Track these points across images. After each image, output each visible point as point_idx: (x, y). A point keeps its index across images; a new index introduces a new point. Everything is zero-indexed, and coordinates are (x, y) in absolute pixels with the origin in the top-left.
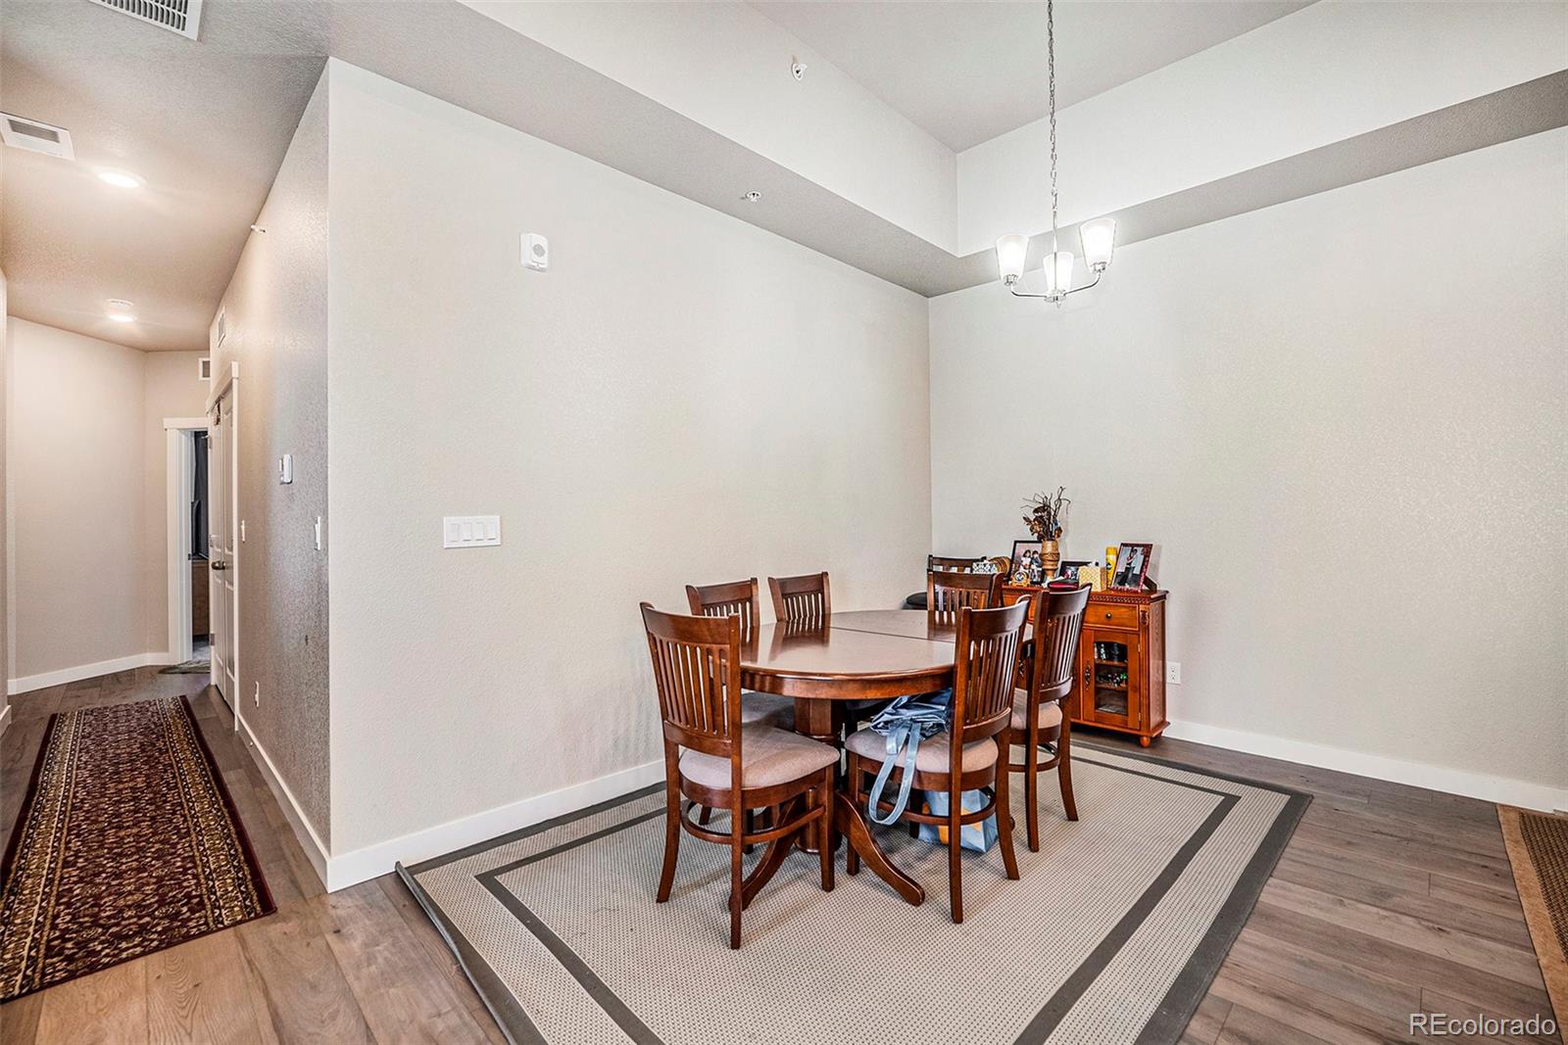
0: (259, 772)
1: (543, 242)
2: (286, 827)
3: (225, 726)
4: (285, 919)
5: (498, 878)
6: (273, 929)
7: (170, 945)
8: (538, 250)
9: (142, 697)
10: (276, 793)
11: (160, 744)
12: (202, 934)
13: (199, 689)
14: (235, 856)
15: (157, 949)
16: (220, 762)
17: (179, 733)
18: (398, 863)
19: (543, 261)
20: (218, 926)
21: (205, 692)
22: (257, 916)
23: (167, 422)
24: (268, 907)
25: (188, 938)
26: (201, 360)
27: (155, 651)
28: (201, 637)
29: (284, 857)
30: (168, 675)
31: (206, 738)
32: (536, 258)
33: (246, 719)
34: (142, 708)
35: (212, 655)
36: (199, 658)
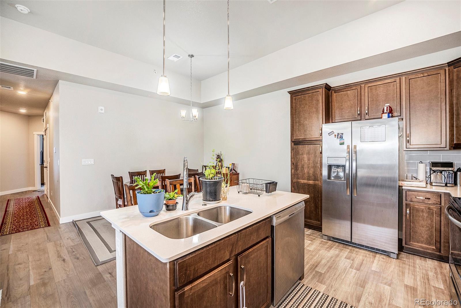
0: (52, 208)
1: (103, 108)
2: (55, 216)
3: (47, 201)
4: (52, 227)
5: (90, 222)
6: (49, 228)
7: (32, 229)
8: (102, 110)
9: (28, 196)
10: (54, 211)
11: (32, 204)
12: (37, 228)
13: (42, 194)
14: (45, 223)
15: (30, 230)
16: (44, 207)
17: (36, 202)
18: (73, 220)
19: (103, 112)
20: (40, 227)
21: (43, 195)
22: (47, 226)
23: (34, 133)
24: (49, 225)
25: (35, 229)
26: (42, 118)
27: (32, 187)
28: (43, 184)
29: (54, 220)
30: (35, 192)
31: (42, 203)
32: (101, 111)
33: (51, 200)
34: (28, 198)
35: (45, 188)
36: (43, 188)
